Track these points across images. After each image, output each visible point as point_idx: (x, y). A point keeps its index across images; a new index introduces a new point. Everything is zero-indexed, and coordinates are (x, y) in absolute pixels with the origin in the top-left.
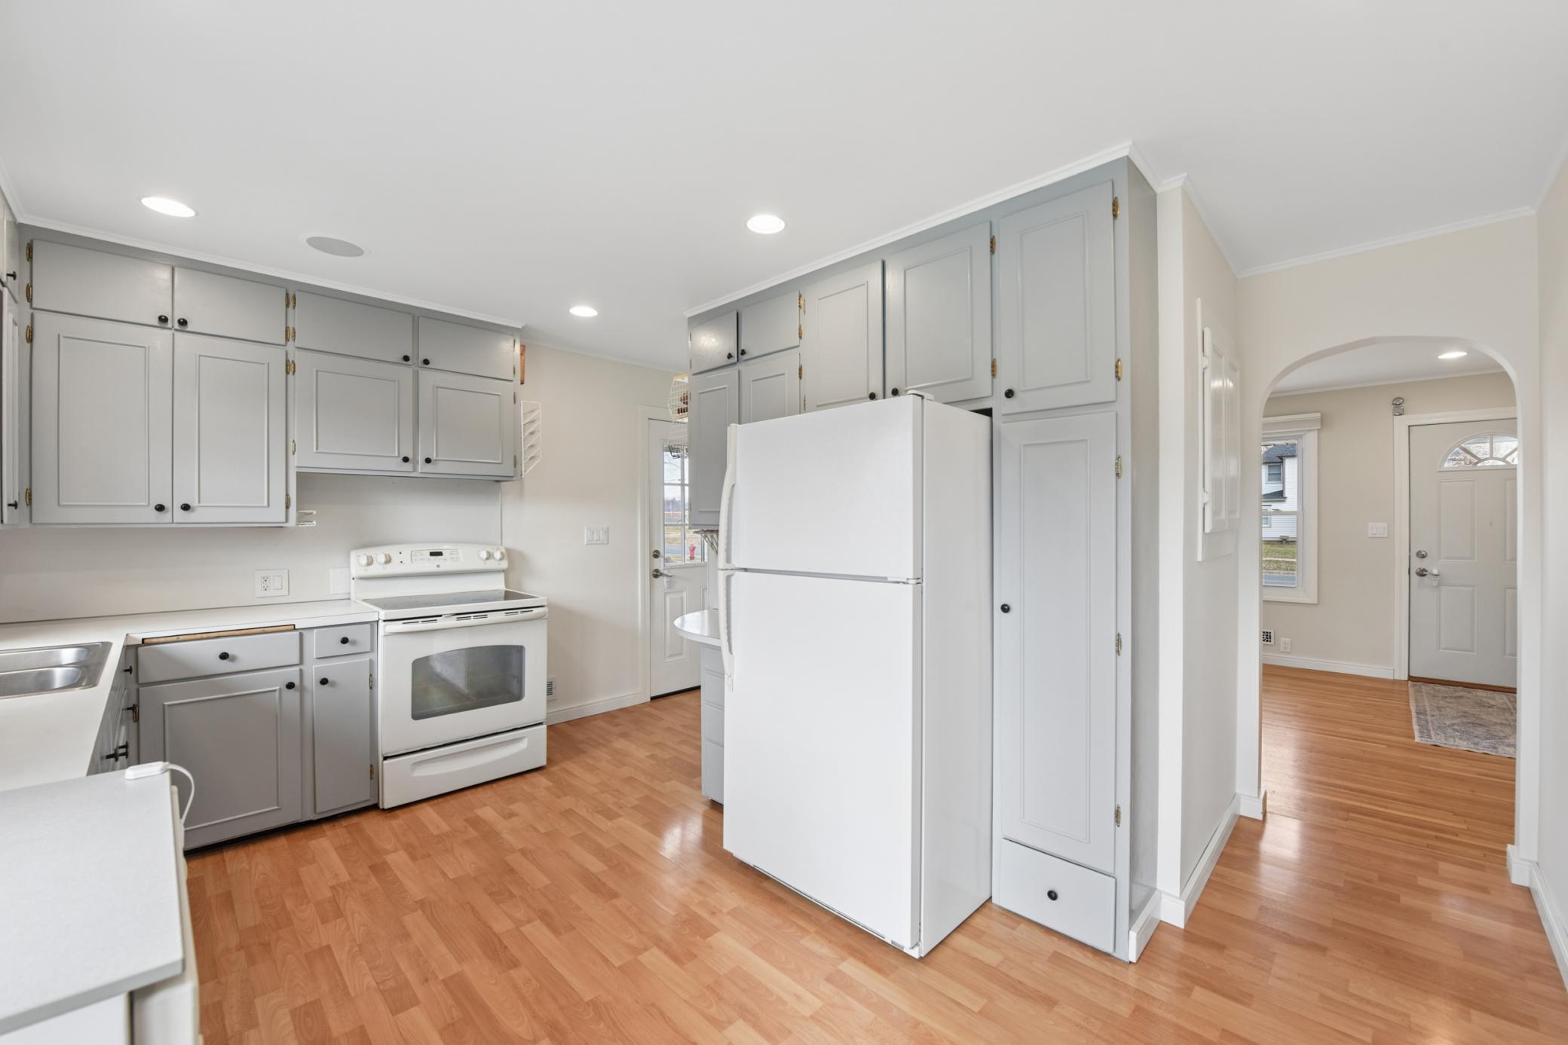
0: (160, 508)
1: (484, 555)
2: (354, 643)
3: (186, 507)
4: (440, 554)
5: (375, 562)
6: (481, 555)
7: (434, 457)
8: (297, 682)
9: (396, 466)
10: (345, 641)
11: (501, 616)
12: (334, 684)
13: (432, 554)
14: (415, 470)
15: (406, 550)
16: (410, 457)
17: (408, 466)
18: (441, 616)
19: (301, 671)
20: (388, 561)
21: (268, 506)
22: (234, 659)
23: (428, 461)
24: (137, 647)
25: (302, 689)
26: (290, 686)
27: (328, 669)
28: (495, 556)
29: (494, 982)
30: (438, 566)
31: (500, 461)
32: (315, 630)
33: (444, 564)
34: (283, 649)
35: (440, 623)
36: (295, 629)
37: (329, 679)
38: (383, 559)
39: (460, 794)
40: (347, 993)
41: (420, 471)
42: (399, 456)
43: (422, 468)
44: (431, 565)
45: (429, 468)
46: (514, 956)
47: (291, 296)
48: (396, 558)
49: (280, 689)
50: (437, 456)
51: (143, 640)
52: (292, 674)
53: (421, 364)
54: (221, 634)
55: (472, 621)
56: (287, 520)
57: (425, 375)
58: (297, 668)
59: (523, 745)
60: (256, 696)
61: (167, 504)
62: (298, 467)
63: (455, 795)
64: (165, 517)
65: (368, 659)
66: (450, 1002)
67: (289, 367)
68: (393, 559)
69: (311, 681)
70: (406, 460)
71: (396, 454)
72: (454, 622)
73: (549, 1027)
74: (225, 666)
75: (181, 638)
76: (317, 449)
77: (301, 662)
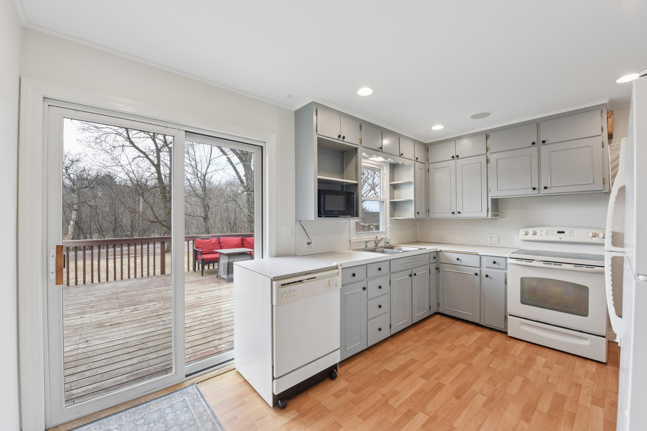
0: (453, 213)
1: (591, 235)
2: (498, 264)
3: (459, 213)
4: (563, 232)
5: (529, 234)
6: (589, 235)
7: (548, 185)
8: (479, 273)
9: (531, 192)
10: (494, 263)
11: (572, 267)
12: (491, 278)
13: (558, 232)
14: (539, 193)
15: (545, 230)
16: (537, 187)
17: (536, 192)
18: (534, 260)
19: (480, 270)
20: (535, 233)
21: (481, 211)
22: (461, 261)
23: (545, 188)
24: (439, 252)
25: (481, 277)
26: (476, 274)
27: (490, 272)
28: (600, 235)
29: (446, 394)
30: (561, 238)
31: (592, 183)
32: (485, 256)
33: (563, 237)
34: (475, 261)
35: (534, 264)
36: (478, 255)
37: (489, 276)
38: (532, 233)
39: (544, 348)
40: (423, 365)
41: (542, 193)
42: (531, 188)
43: (543, 192)
44: (557, 237)
45: (547, 191)
46: (462, 396)
47: (488, 135)
48: (539, 232)
49: (474, 275)
50: (551, 185)
51: (440, 250)
52: (477, 271)
53: (542, 143)
54: (458, 252)
55: (552, 266)
56: (488, 216)
57: (543, 148)
58: (479, 269)
59: (587, 343)
60: (469, 275)
61: (455, 212)
62: (491, 197)
63: (541, 348)
64: (454, 216)
65: (504, 272)
66: (432, 387)
67: (488, 161)
68: (538, 233)
69: (483, 275)
70: (534, 189)
71: (530, 187)
72: (541, 264)
73: (434, 416)
74: (458, 262)
75: (448, 251)
76: (497, 189)
77: (480, 267)
